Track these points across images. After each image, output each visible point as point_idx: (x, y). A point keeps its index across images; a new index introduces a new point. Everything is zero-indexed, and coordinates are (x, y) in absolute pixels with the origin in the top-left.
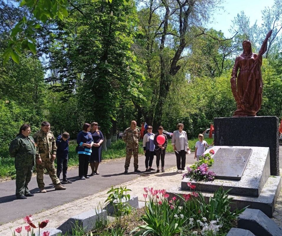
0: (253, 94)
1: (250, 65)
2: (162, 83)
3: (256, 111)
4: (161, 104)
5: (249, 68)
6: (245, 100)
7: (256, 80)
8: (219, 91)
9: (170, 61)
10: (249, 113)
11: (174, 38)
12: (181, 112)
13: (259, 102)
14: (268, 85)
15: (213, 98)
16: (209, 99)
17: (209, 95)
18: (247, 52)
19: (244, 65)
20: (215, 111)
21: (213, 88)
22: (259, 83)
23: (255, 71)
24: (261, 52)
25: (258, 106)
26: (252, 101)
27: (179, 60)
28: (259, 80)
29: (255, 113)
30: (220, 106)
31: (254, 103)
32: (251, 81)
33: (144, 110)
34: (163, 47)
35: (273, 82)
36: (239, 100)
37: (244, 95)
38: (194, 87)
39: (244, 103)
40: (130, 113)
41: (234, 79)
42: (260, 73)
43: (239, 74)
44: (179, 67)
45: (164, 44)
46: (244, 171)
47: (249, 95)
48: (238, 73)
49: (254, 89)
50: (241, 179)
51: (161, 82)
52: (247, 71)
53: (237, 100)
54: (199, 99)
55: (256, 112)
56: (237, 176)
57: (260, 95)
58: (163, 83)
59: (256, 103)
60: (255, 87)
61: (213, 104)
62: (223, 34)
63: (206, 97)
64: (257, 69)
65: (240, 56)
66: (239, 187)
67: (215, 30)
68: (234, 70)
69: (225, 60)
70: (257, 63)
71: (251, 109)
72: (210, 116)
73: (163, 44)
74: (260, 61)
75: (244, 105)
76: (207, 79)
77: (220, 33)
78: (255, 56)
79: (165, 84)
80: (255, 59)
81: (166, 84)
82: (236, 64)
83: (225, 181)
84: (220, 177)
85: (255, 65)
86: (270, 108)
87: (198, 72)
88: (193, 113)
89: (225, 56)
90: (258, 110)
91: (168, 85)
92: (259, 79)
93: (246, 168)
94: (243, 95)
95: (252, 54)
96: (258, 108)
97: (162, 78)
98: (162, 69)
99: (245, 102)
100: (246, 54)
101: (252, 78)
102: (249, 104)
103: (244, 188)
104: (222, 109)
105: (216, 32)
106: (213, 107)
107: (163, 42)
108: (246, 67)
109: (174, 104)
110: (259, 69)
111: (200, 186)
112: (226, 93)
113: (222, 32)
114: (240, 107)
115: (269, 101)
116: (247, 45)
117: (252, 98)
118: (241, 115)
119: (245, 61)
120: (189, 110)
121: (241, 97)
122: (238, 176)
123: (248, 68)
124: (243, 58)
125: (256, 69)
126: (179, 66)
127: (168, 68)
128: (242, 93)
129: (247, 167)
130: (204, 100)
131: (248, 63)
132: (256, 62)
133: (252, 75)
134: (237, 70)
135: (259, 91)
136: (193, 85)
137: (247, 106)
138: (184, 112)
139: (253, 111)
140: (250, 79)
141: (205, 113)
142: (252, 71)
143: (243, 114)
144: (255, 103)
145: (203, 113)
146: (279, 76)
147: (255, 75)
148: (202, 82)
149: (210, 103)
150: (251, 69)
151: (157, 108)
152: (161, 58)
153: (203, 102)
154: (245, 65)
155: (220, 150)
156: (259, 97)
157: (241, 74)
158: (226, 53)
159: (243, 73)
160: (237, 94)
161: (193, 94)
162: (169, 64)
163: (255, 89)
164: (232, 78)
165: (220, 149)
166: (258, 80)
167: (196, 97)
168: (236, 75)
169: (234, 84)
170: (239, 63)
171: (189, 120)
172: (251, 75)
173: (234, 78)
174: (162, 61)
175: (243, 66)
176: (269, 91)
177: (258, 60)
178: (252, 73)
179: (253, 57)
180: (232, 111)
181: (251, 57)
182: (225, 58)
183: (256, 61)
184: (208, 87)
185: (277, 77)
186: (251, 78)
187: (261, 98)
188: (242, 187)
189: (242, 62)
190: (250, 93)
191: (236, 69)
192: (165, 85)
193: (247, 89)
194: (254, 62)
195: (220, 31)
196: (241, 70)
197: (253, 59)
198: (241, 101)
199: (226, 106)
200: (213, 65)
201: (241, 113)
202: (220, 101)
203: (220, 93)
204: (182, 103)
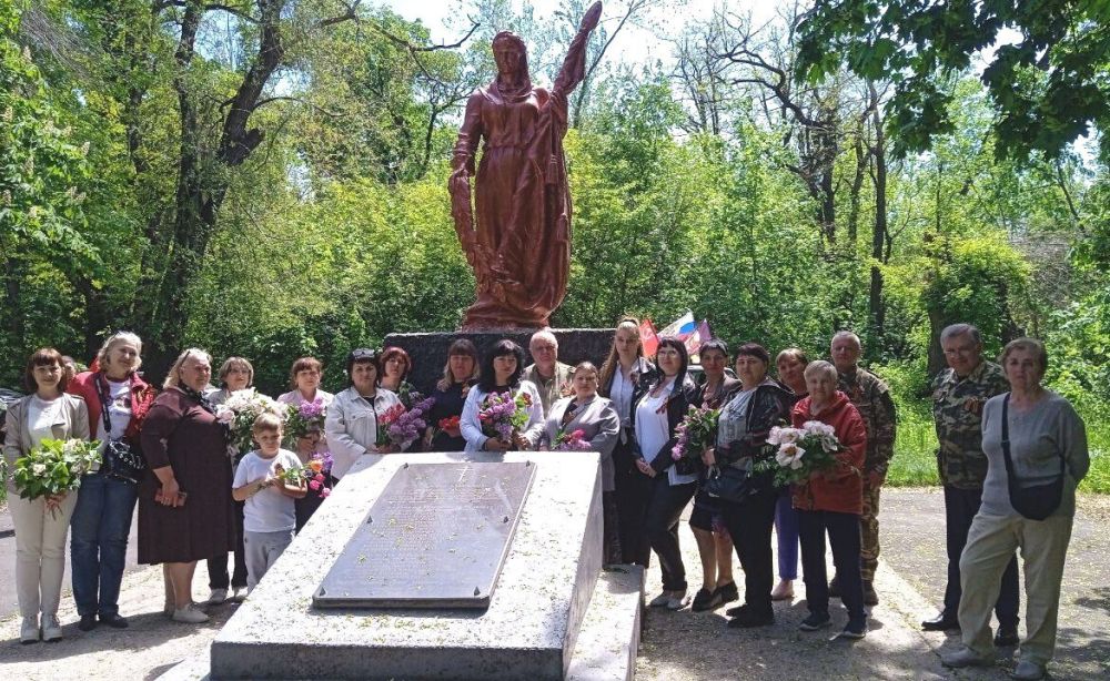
0: (536, 245)
1: (523, 129)
2: (187, 193)
3: (549, 309)
4: (180, 274)
5: (521, 138)
6: (507, 266)
7: (547, 187)
8: (415, 234)
9: (221, 110)
10: (523, 314)
11: (240, 28)
12: (265, 309)
13: (557, 274)
14: (582, 221)
15: (393, 259)
16: (379, 262)
17: (381, 247)
18: (512, 79)
19: (499, 127)
20: (403, 306)
21: (395, 222)
22: (557, 201)
23: (541, 153)
24: (564, 83)
25: (556, 287)
26: (531, 270)
27: (258, 110)
28: (555, 189)
29: (543, 316)
30: (419, 288)
31: (539, 275)
32: (528, 191)
33: (106, 298)
34: (191, 55)
35: (598, 212)
36: (484, 263)
37: (502, 245)
38: (321, 216)
39: (503, 277)
40: (53, 311)
41: (463, 179)
42: (560, 163)
43: (484, 162)
44: (256, 137)
45: (195, 44)
46: (504, 562)
47: (520, 246)
48: (478, 158)
49: (538, 225)
50: (492, 604)
51: (182, 188)
52: (510, 151)
53: (474, 262)
54: (340, 262)
55: (549, 313)
56: (471, 595)
57: (562, 248)
58: (192, 194)
59: (548, 278)
60: (543, 216)
61: (394, 280)
62: (427, 31)
63: (368, 256)
64: (549, 147)
65: (484, 91)
66: (479, 649)
67: (400, 18)
68: (464, 143)
69: (437, 126)
70: (550, 122)
71: (529, 301)
72: (380, 324)
73: (192, 42)
74: (561, 117)
75: (503, 284)
76: (371, 190)
77: (417, 28)
78: (541, 95)
79: (200, 197)
80: (540, 107)
81: (205, 199)
82: (472, 120)
83: (418, 621)
84: (397, 605)
85: (542, 132)
86: (590, 300)
87: (337, 162)
88: (317, 312)
89: (436, 111)
90: (555, 302)
91: (210, 203)
92: (556, 187)
93: (511, 552)
94: (498, 244)
95: (529, 88)
96: (557, 297)
97: (184, 172)
98: (186, 138)
99: (507, 272)
100: (508, 85)
101: (532, 177)
102: (522, 281)
103: (500, 650)
104: (427, 300)
105: (404, 23)
106: (394, 289)
107: (188, 33)
108: (506, 137)
109: (240, 277)
110: (557, 145)
111: (301, 655)
112: (441, 242)
113: (424, 25)
114: (489, 291)
115: (588, 274)
116: (511, 50)
117: (532, 261)
118: (493, 324)
119: (506, 112)
120: (298, 302)
121: (490, 251)
122: (477, 592)
123: (516, 141)
124: (498, 101)
125: (547, 147)
126: (256, 131)
127: (211, 135)
128: (493, 240)
129: (515, 547)
130: (360, 266)
131: (515, 118)
132: (547, 119)
133: (532, 169)
134: (473, 147)
135: (559, 232)
136: (317, 208)
137: (516, 289)
138: (281, 309)
139: (537, 310)
140: (526, 182)
141: (365, 316)
142: (532, 155)
143: (500, 319)
144: (545, 276)
145: (355, 315)
146: (616, 192)
147: (544, 166)
148: (352, 200)
149: (382, 276)
150: (529, 145)
151: (166, 294)
152: (183, 97)
153: (358, 273)
154: (505, 126)
155: (405, 472)
156: (558, 255)
157: (490, 163)
158: (441, 102)
159: (495, 159)
160: (475, 241)
161: (317, 238)
162: (216, 120)
163: (543, 224)
164: (456, 176)
165: (406, 466)
166: (553, 189)
167: (328, 252)
168: (470, 166)
169: (463, 201)
170: (479, 117)
171: (303, 342)
172: (526, 168)
173: (461, 174)
174: (184, 109)
175: (496, 133)
176: (587, 240)
177: (554, 113)
178: (531, 164)
179: (532, 101)
180: (462, 306)
181: (525, 98)
182: (438, 117)
183: (544, 116)
184: (375, 217)
185: (612, 194)
186: (527, 178)
187: (565, 260)
188: (493, 645)
189: (493, 115)
190: (525, 240)
191: (471, 142)
192: (200, 202)
193: (513, 222)
194: (536, 120)
195: (418, 20)
196: (490, 145)
197: (532, 108)
198: (493, 268)
199: (442, 287)
200: (389, 136)
201: (492, 315)
202: (421, 270)
203: (420, 240)
204: (272, 275)
